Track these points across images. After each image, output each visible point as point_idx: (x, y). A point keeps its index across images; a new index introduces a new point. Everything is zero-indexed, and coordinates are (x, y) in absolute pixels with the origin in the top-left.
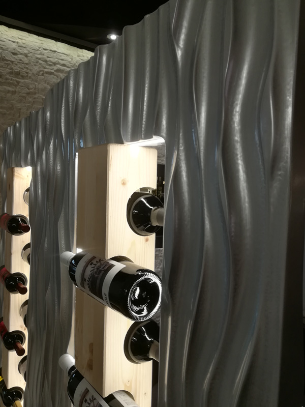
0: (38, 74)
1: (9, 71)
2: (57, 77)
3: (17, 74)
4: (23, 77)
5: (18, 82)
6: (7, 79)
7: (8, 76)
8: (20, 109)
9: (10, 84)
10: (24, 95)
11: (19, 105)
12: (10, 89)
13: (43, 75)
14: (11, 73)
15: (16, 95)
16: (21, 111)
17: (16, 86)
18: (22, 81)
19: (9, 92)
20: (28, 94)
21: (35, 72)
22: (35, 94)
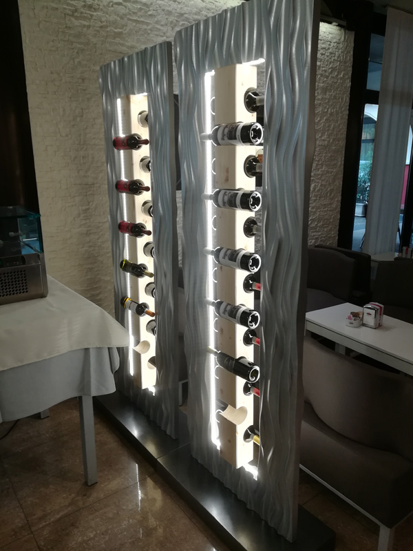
0: (108, 5)
1: (83, 3)
2: (126, 7)
3: (90, 7)
4: (95, 10)
5: (92, 16)
6: (82, 13)
7: (82, 10)
8: (96, 44)
9: (85, 18)
10: (98, 29)
11: (94, 40)
12: (86, 23)
13: (112, 6)
14: (84, 6)
15: (91, 28)
16: (97, 46)
17: (90, 19)
18: (95, 14)
19: (85, 25)
20: (101, 27)
21: (105, 4)
22: (107, 27)
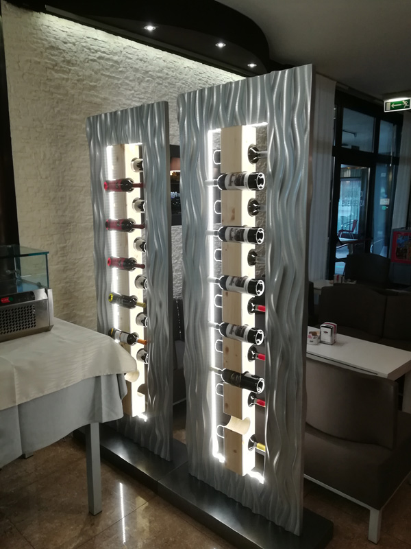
0: (84, 61)
1: (63, 59)
2: (99, 63)
3: (69, 62)
4: (73, 65)
5: (70, 70)
6: (61, 67)
7: (61, 64)
8: (73, 95)
9: (64, 72)
10: (76, 82)
11: (72, 92)
12: (65, 76)
13: (88, 62)
14: (64, 61)
15: (69, 81)
16: (75, 97)
17: (68, 73)
18: (73, 68)
19: (64, 79)
20: (78, 80)
21: (82, 60)
22: (83, 80)
